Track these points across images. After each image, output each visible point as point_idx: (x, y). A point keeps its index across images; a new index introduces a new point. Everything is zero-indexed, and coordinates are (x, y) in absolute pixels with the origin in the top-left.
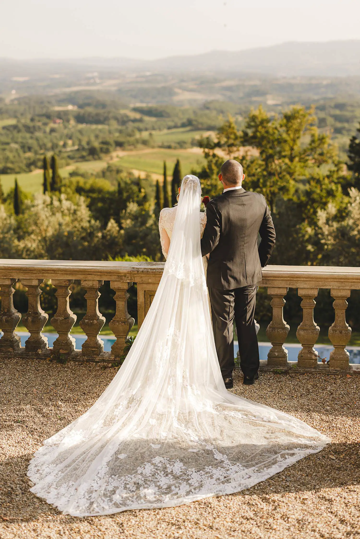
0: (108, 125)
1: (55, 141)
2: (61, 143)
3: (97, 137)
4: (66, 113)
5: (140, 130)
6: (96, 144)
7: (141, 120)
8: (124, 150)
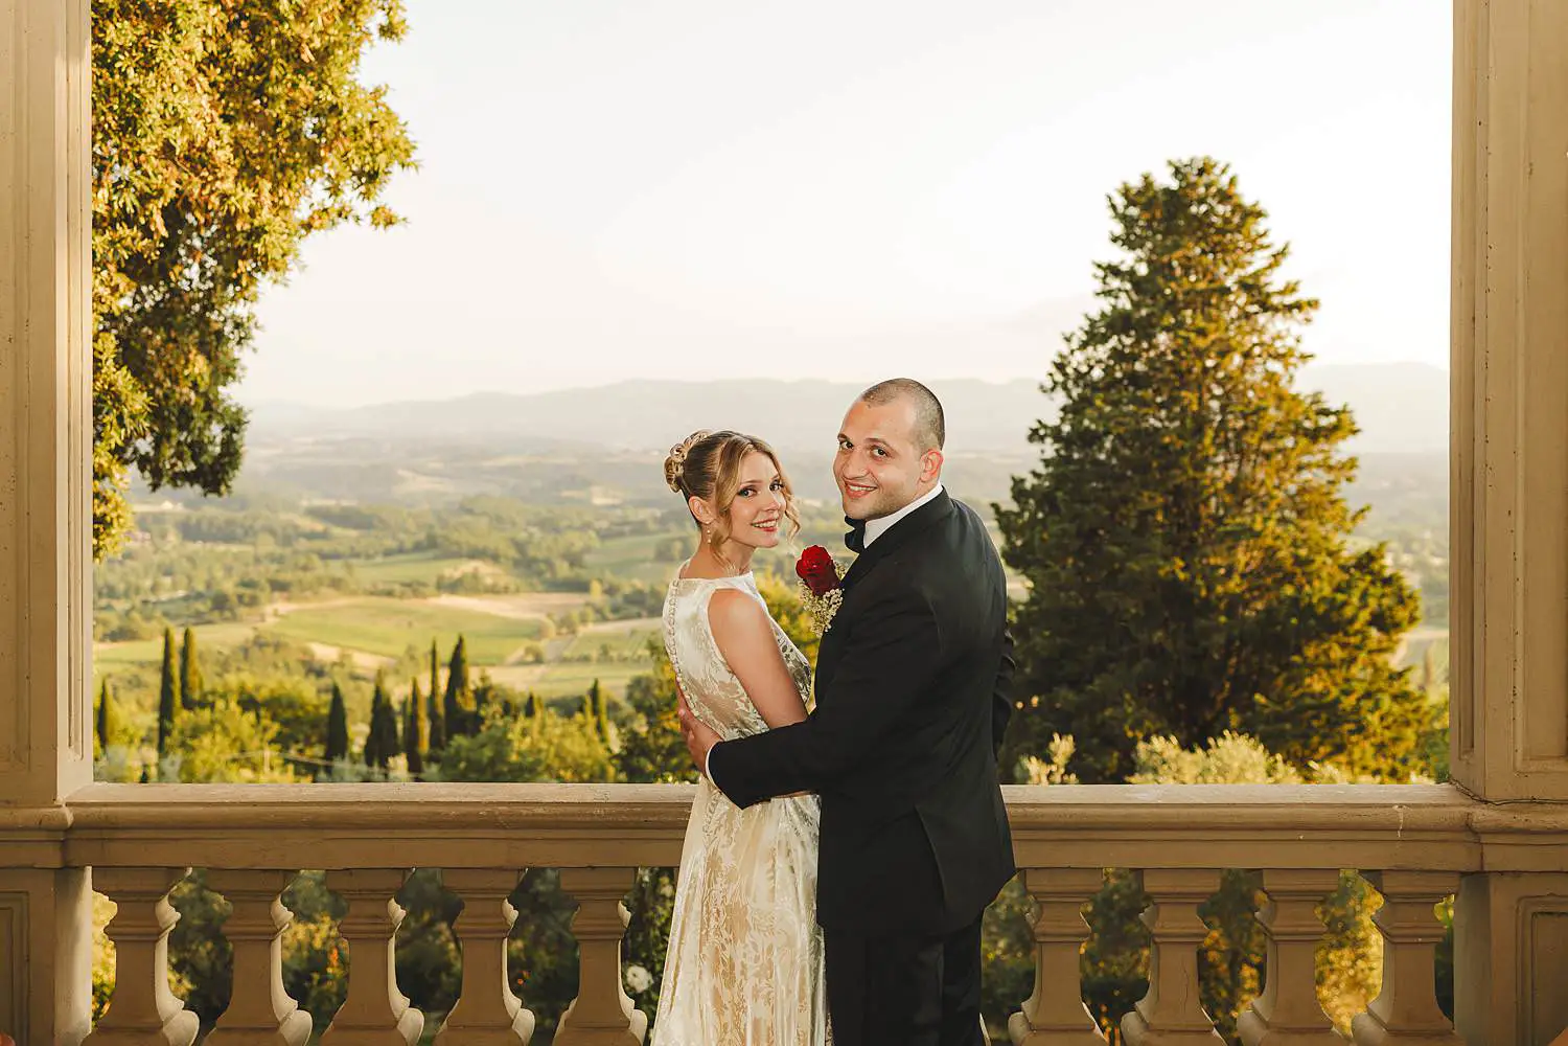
0: (254, 544)
1: (132, 579)
2: (148, 583)
3: (228, 570)
4: (159, 518)
5: (324, 557)
6: (229, 587)
7: (324, 536)
8: (289, 599)
